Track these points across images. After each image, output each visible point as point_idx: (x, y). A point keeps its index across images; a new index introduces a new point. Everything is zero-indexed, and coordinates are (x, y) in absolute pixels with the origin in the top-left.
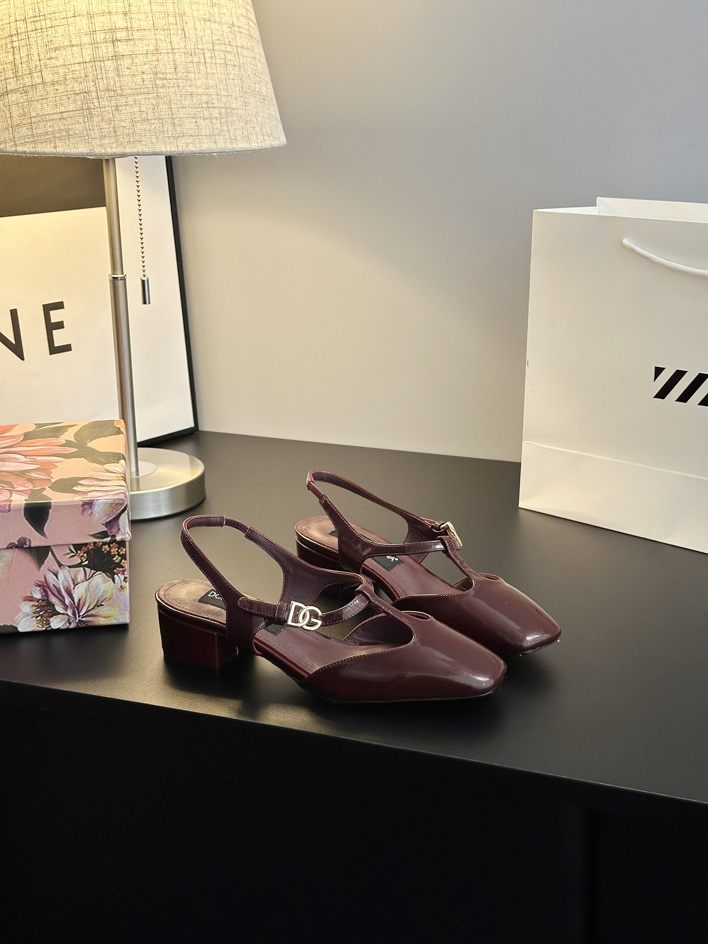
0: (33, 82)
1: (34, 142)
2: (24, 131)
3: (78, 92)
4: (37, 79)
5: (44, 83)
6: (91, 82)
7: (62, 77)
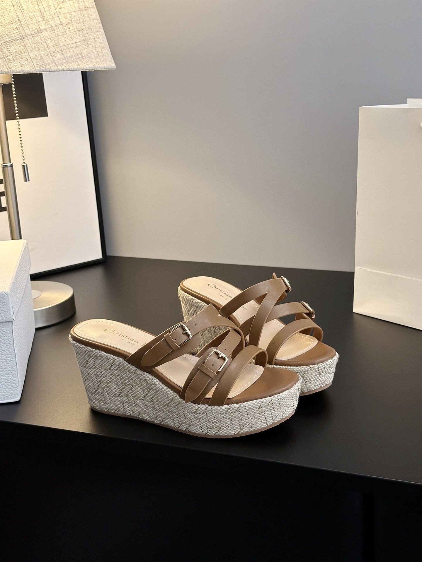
0: (56, 23)
1: (67, 62)
2: (59, 55)
3: (79, 30)
4: (57, 22)
5: (61, 24)
6: (82, 23)
7: (70, 20)
